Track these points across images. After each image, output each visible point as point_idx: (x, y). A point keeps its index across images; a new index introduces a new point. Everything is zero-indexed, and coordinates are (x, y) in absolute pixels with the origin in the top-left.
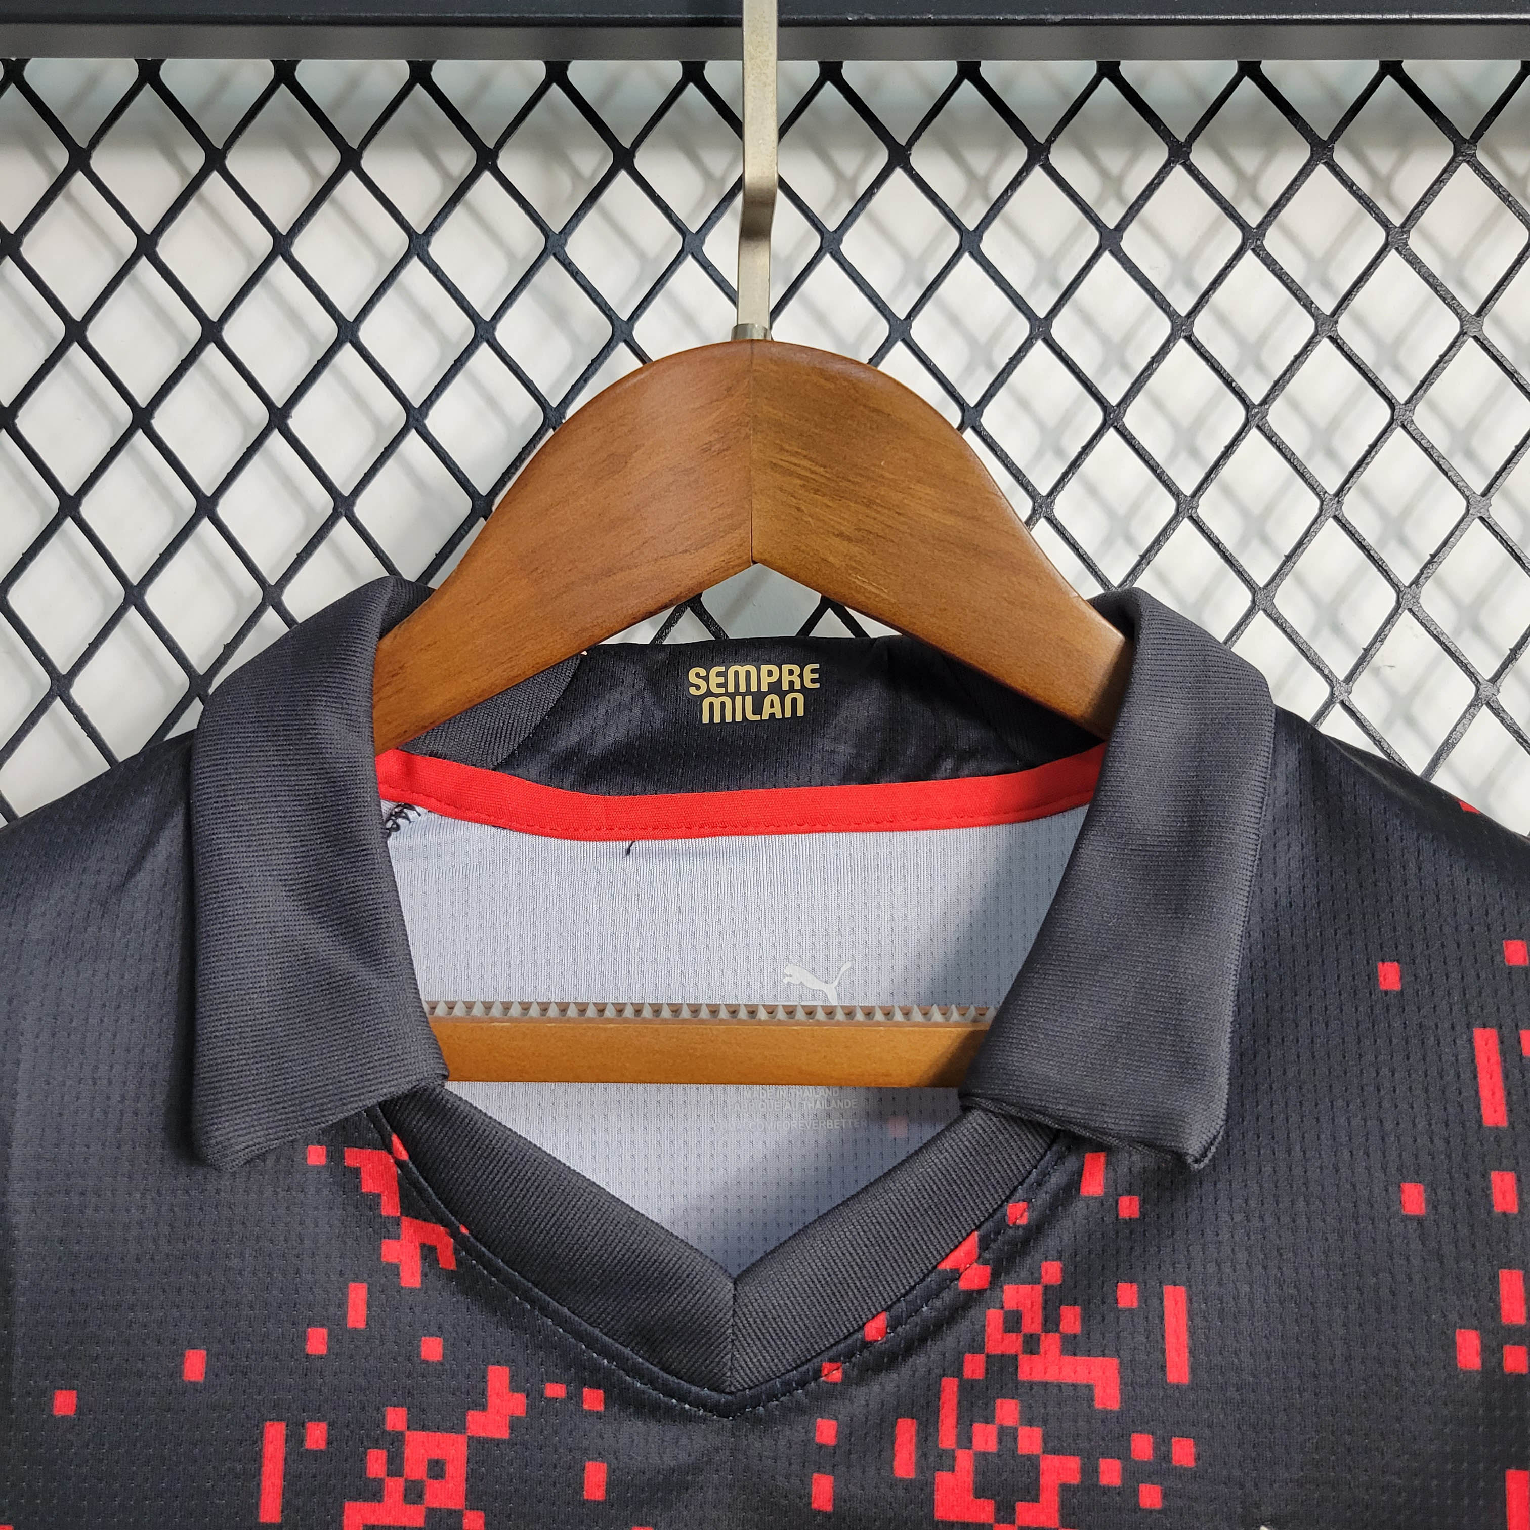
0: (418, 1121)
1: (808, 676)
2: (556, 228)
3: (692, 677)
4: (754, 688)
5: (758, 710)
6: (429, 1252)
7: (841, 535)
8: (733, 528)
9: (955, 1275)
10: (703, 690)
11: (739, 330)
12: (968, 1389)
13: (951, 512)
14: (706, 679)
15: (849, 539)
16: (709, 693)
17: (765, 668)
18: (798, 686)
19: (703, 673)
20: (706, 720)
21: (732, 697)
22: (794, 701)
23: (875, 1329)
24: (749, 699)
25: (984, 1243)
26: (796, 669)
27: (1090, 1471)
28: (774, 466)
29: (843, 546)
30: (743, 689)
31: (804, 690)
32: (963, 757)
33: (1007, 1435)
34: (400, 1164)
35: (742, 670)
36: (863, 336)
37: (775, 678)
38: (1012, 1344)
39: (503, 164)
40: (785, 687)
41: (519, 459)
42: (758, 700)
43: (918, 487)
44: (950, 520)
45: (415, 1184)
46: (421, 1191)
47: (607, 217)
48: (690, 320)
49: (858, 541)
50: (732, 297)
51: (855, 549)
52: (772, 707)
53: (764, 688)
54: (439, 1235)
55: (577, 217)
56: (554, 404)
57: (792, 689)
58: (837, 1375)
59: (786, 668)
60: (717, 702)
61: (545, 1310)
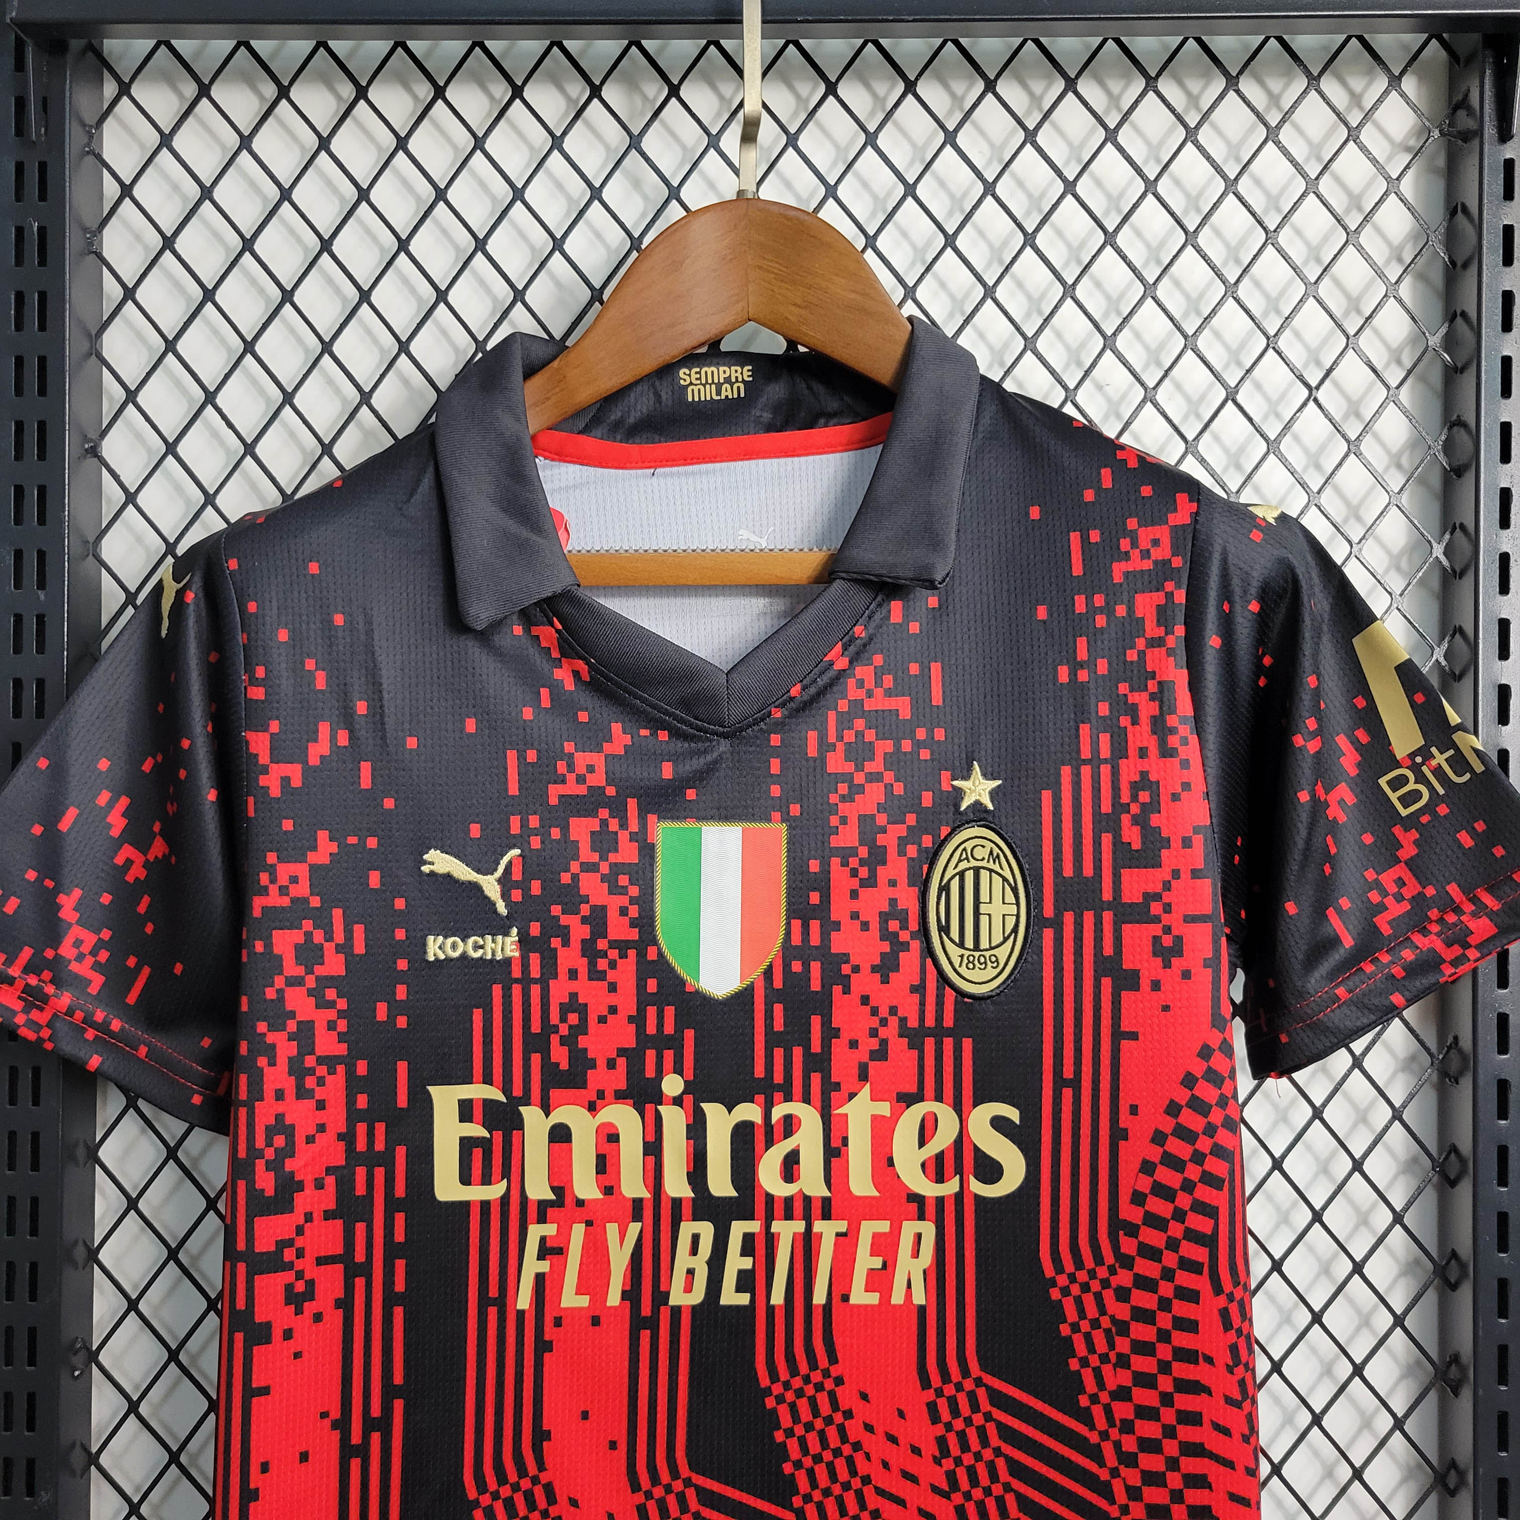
0: (567, 609)
1: (746, 373)
2: (636, 132)
3: (681, 374)
4: (716, 381)
5: (719, 393)
6: (576, 674)
7: (795, 304)
8: (738, 302)
9: (831, 663)
10: (688, 382)
11: (740, 193)
12: (840, 715)
13: (853, 291)
14: (689, 375)
15: (799, 307)
16: (691, 384)
17: (722, 369)
18: (740, 379)
19: (687, 372)
20: (690, 399)
21: (704, 386)
22: (739, 388)
23: (795, 691)
24: (713, 386)
25: (845, 648)
26: (739, 369)
27: (898, 746)
28: (760, 268)
29: (796, 310)
30: (710, 381)
31: (743, 381)
32: (830, 416)
33: (860, 735)
34: (557, 631)
35: (709, 370)
36: (812, 194)
37: (727, 375)
38: (861, 694)
39: (604, 94)
40: (733, 380)
41: (617, 268)
42: (719, 387)
43: (836, 278)
44: (853, 296)
45: (566, 641)
46: (569, 644)
47: (664, 125)
48: (712, 185)
49: (805, 308)
50: (736, 172)
51: (803, 312)
52: (727, 392)
53: (722, 381)
54: (581, 665)
55: (648, 125)
56: (636, 236)
57: (737, 381)
58: (779, 715)
59: (733, 368)
60: (696, 389)
61: (636, 697)
